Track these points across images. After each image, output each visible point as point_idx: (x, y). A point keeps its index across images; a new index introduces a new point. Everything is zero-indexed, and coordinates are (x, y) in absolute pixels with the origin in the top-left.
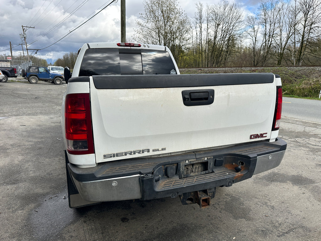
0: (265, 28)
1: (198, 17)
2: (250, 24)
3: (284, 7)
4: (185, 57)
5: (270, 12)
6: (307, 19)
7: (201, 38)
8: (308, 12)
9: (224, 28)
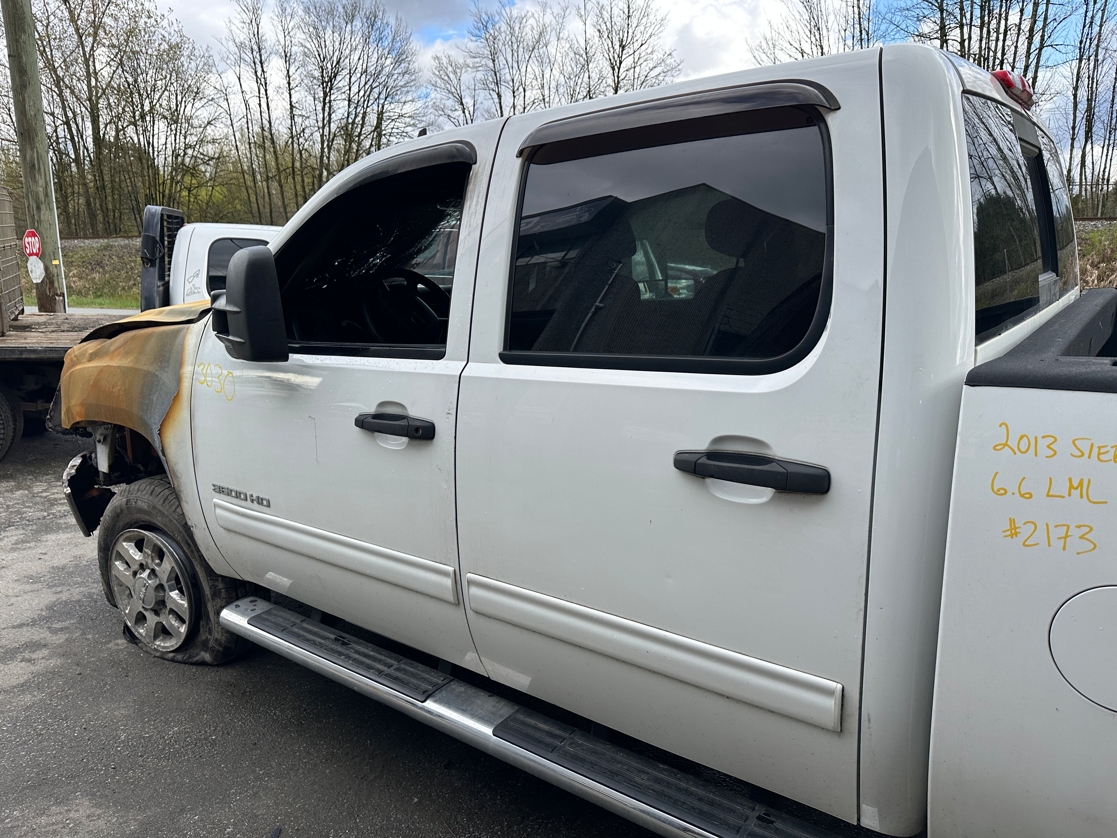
0: (497, 100)
1: (242, 36)
2: (448, 85)
3: (548, 37)
4: (203, 193)
5: (509, 50)
6: (618, 82)
7: (270, 122)
8: (621, 63)
9: (355, 89)
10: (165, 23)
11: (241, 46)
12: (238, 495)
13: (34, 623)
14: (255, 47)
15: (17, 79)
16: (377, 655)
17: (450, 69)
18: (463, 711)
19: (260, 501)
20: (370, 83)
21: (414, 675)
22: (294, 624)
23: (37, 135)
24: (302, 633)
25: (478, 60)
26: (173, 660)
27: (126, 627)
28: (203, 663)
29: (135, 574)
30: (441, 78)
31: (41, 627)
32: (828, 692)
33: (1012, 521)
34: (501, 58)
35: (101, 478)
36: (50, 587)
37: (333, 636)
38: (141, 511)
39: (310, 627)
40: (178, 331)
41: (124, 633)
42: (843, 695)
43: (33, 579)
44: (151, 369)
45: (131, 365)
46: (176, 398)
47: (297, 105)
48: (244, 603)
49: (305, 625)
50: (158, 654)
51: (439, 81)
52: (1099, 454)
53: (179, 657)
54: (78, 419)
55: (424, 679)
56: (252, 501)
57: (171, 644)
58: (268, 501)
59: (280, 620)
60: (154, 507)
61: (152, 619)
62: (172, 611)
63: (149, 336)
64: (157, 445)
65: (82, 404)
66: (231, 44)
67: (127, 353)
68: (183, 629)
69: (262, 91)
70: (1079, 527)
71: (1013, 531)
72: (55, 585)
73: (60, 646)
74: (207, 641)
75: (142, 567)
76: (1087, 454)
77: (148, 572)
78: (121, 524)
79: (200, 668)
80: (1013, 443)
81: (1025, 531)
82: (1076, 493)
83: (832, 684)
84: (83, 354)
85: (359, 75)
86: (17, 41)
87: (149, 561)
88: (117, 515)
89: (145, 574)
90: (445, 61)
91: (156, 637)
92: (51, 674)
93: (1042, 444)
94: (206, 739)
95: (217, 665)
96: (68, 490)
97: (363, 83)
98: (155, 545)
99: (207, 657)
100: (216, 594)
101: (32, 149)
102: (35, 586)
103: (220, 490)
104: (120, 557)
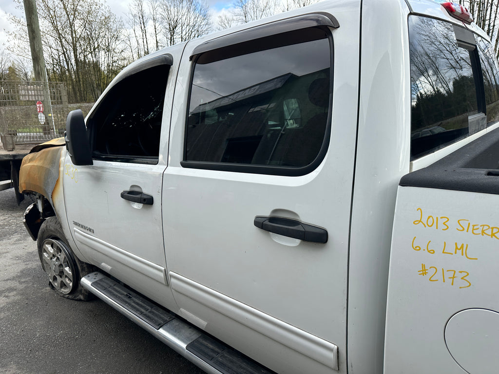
1: (135, 12)
3: (270, 5)
5: (252, 11)
7: (148, 49)
9: (184, 33)
10: (103, 7)
11: (135, 16)
12: (82, 226)
13: (13, 279)
14: (141, 16)
15: (31, 35)
16: (143, 304)
17: (226, 21)
18: (175, 336)
19: (90, 230)
20: (190, 30)
21: (156, 315)
22: (110, 287)
23: (40, 59)
24: (113, 291)
25: (238, 17)
26: (68, 298)
27: (50, 282)
28: (80, 300)
29: (51, 259)
30: (222, 26)
31: (16, 281)
32: (330, 349)
33: (423, 266)
34: (249, 15)
35: (41, 215)
36: (24, 262)
37: (126, 293)
38: (51, 231)
39: (117, 288)
40: (59, 149)
41: (49, 284)
42: (338, 352)
43: (18, 258)
44: (48, 167)
45: (41, 165)
46: (58, 181)
47: (159, 41)
48: (92, 275)
49: (115, 287)
50: (62, 295)
51: (221, 27)
52: (473, 229)
53: (70, 297)
54: (24, 189)
55: (161, 318)
56: (87, 230)
57: (66, 291)
58: (93, 230)
59: (104, 284)
60: (56, 229)
61: (59, 279)
62: (66, 276)
63: (49, 151)
64: (51, 202)
65: (25, 183)
66: (130, 15)
67: (41, 159)
68: (71, 285)
69: (144, 36)
70: (461, 272)
71: (424, 272)
72: (27, 261)
73: (22, 290)
74: (81, 290)
75: (54, 256)
76: (466, 229)
77: (56, 258)
78: (45, 236)
79: (79, 302)
80: (424, 220)
81: (431, 272)
82: (459, 252)
83: (332, 346)
84: (27, 159)
85: (186, 26)
86: (30, 18)
87: (56, 254)
88: (43, 233)
89: (54, 259)
90: (224, 18)
91: (61, 287)
92: (14, 303)
93: (441, 221)
94: (73, 337)
95: (86, 301)
96: (25, 220)
97: (187, 30)
98: (58, 247)
99: (82, 297)
100: (83, 269)
101: (38, 66)
102: (18, 261)
103: (76, 224)
104: (45, 251)
